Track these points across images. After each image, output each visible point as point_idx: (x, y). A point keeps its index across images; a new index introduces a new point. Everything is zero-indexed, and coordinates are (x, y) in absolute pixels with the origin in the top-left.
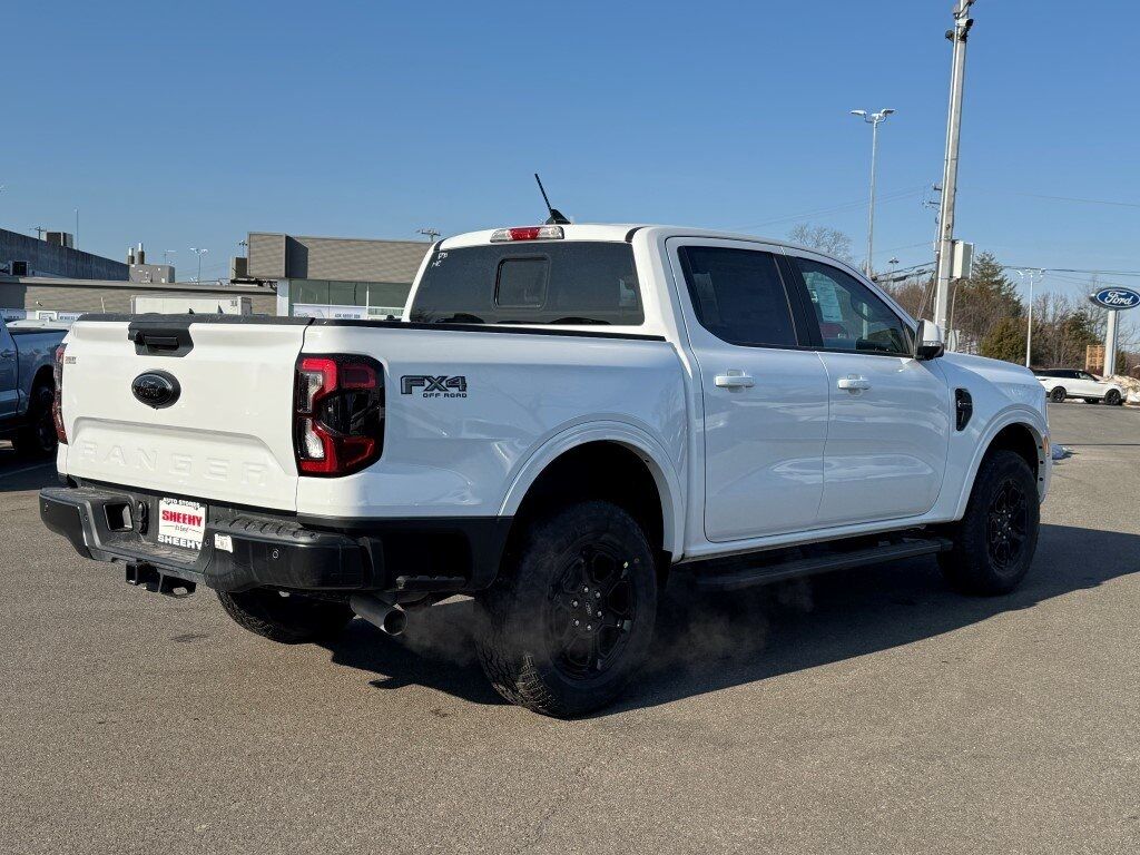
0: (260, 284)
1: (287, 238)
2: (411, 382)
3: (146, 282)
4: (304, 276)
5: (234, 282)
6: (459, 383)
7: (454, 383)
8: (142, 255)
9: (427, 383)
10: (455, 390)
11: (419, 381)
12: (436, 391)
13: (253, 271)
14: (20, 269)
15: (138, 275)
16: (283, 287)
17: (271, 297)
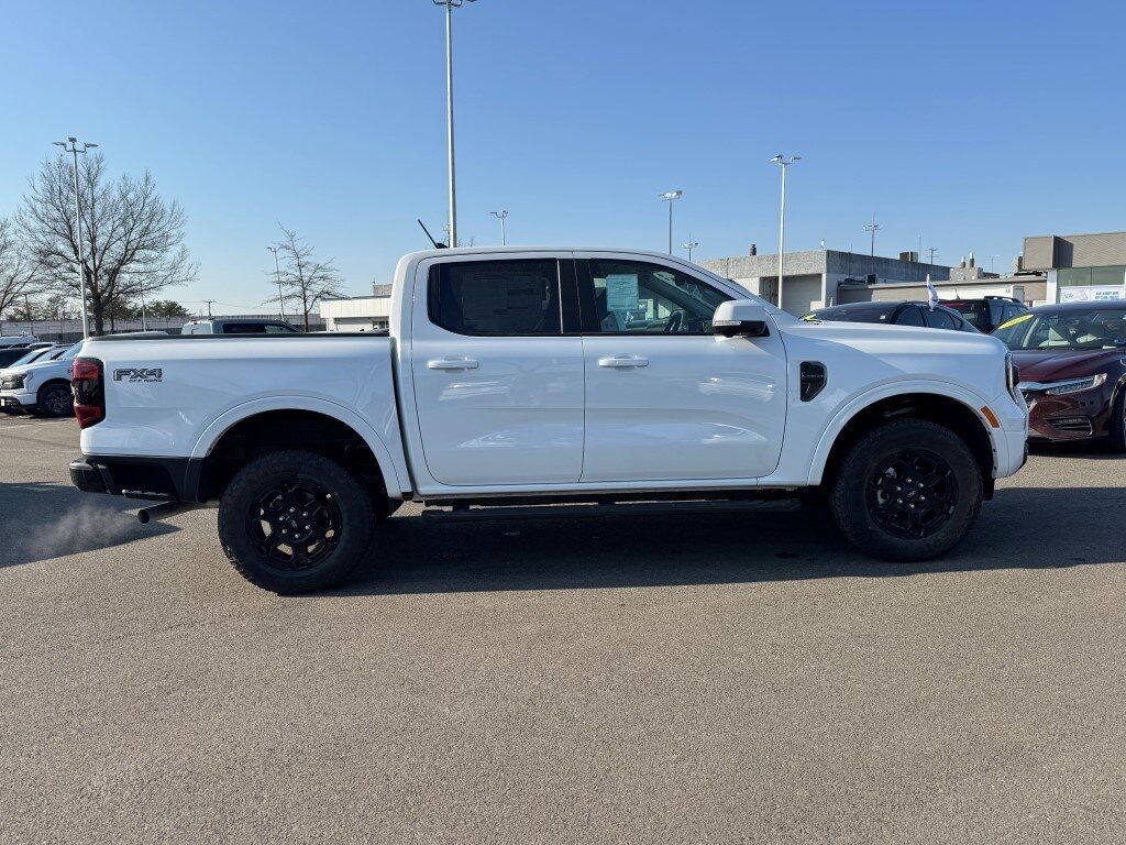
0: (1038, 274)
1: (1056, 239)
2: (120, 374)
3: (961, 281)
4: (1069, 265)
5: (1016, 275)
6: (157, 373)
7: (152, 373)
8: (973, 261)
9: (132, 373)
10: (153, 377)
11: (127, 372)
12: (139, 378)
13: (1027, 266)
14: (872, 280)
15: (956, 277)
16: (1053, 275)
17: (1043, 284)
